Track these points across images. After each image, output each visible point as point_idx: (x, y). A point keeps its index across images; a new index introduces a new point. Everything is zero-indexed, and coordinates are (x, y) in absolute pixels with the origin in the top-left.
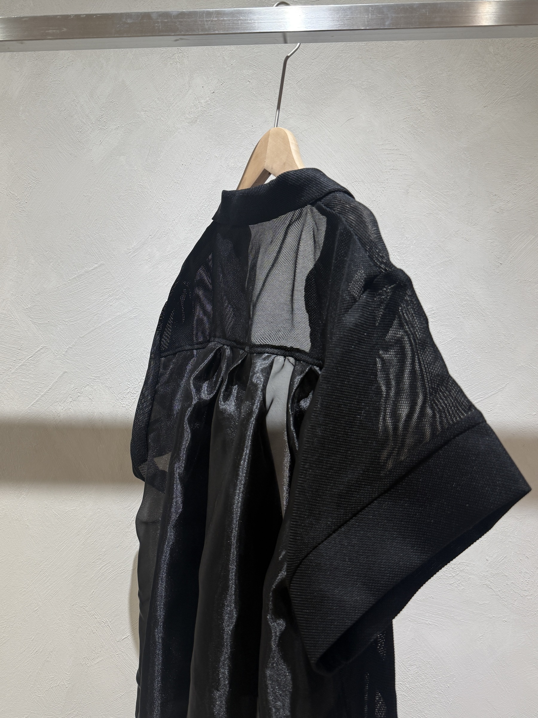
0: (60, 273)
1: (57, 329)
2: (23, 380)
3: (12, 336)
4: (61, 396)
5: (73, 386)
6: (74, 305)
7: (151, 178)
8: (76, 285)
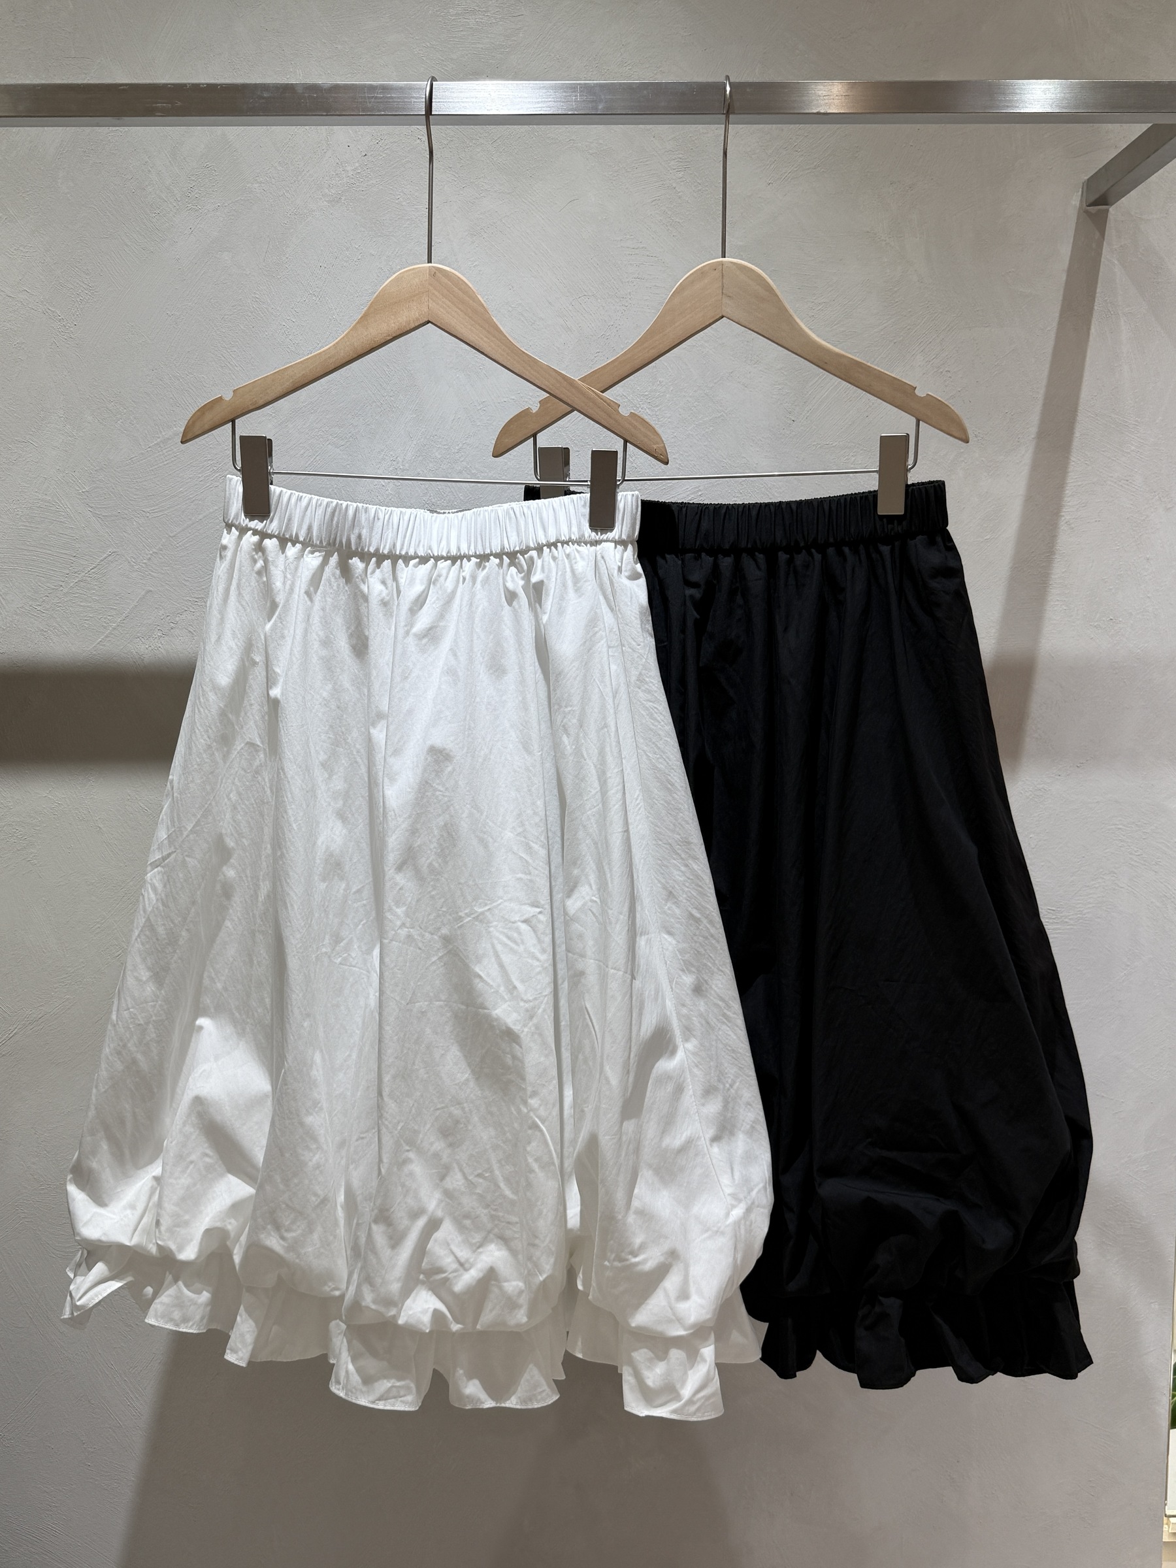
0: (134, 436)
1: (133, 525)
2: (82, 604)
3: (61, 535)
4: (144, 628)
5: (162, 612)
6: (158, 487)
7: (271, 287)
8: (160, 455)
